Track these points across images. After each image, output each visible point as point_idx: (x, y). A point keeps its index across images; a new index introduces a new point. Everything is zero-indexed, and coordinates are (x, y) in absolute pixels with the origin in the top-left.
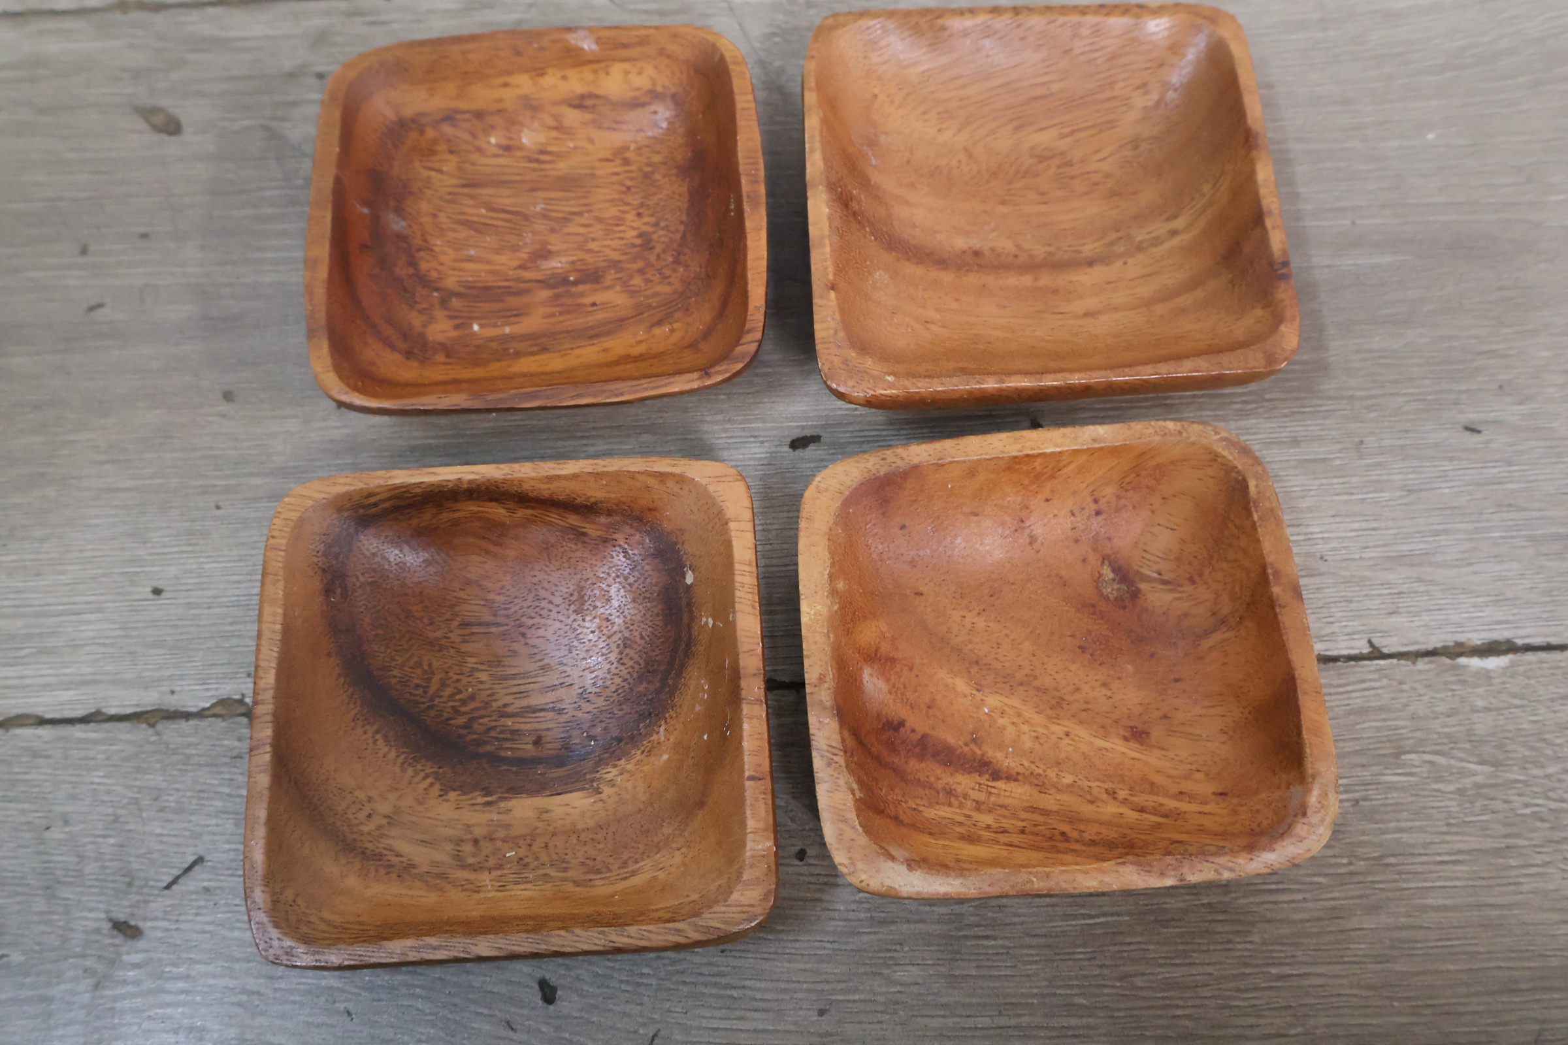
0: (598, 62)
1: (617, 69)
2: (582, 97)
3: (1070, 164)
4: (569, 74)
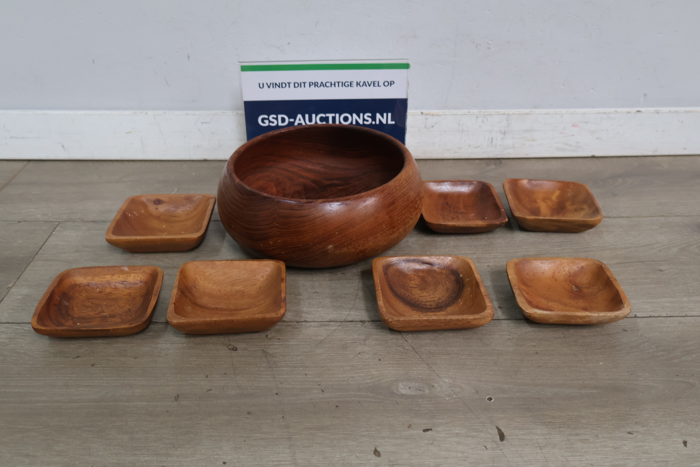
0: (128, 273)
1: (132, 275)
2: (123, 282)
3: (244, 293)
4: (120, 276)
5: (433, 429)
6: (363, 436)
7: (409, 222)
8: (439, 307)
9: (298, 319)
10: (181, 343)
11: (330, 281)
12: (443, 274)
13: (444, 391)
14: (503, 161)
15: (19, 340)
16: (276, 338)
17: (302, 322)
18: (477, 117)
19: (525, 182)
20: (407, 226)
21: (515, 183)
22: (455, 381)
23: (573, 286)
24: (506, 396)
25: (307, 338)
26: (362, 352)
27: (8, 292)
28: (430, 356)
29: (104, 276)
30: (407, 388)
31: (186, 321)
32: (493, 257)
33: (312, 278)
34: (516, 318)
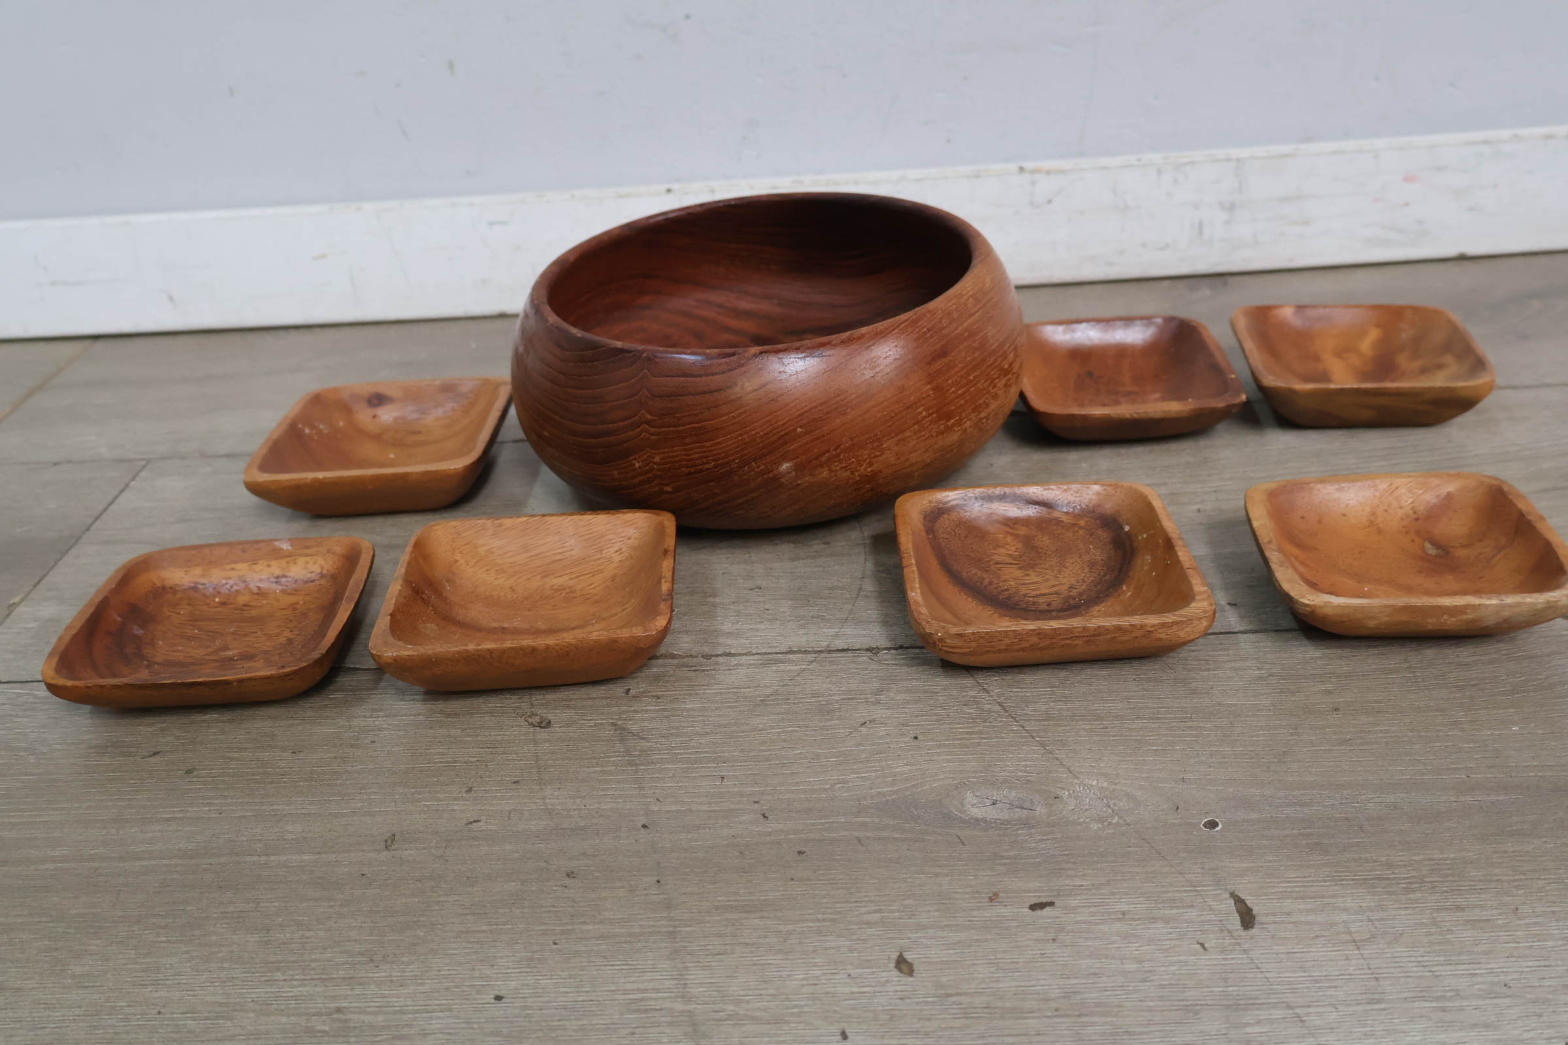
0: (289, 556)
1: (301, 560)
2: (278, 577)
3: (574, 592)
4: (274, 563)
5: (1058, 903)
6: (869, 924)
7: (988, 406)
8: (1071, 608)
9: (707, 650)
10: (411, 715)
11: (793, 560)
12: (1081, 528)
13: (1087, 807)
14: (1231, 280)
15: (19, 720)
16: (650, 694)
17: (718, 655)
18: (1159, 171)
19: (1287, 313)
20: (983, 415)
21: (1262, 317)
22: (1116, 784)
23: (1428, 545)
24: (1254, 816)
25: (729, 693)
26: (870, 722)
27: (8, 615)
28: (1049, 725)
29: (233, 566)
30: (988, 802)
31: (416, 653)
32: (1212, 489)
33: (748, 555)
34: (1277, 628)
